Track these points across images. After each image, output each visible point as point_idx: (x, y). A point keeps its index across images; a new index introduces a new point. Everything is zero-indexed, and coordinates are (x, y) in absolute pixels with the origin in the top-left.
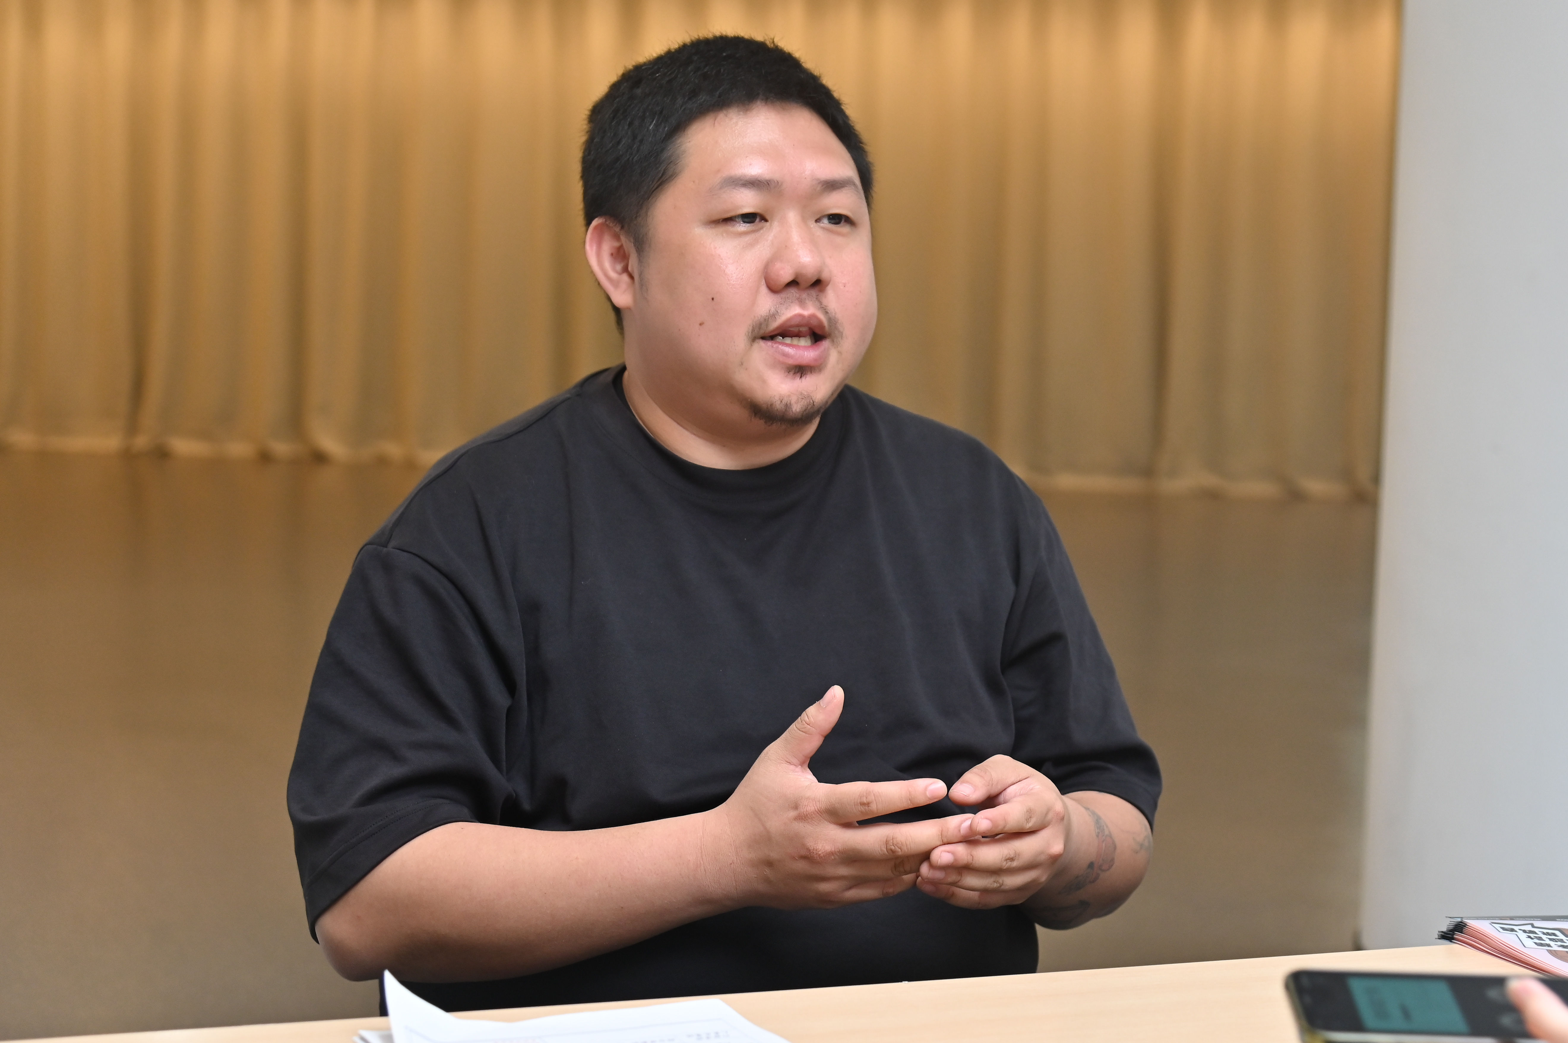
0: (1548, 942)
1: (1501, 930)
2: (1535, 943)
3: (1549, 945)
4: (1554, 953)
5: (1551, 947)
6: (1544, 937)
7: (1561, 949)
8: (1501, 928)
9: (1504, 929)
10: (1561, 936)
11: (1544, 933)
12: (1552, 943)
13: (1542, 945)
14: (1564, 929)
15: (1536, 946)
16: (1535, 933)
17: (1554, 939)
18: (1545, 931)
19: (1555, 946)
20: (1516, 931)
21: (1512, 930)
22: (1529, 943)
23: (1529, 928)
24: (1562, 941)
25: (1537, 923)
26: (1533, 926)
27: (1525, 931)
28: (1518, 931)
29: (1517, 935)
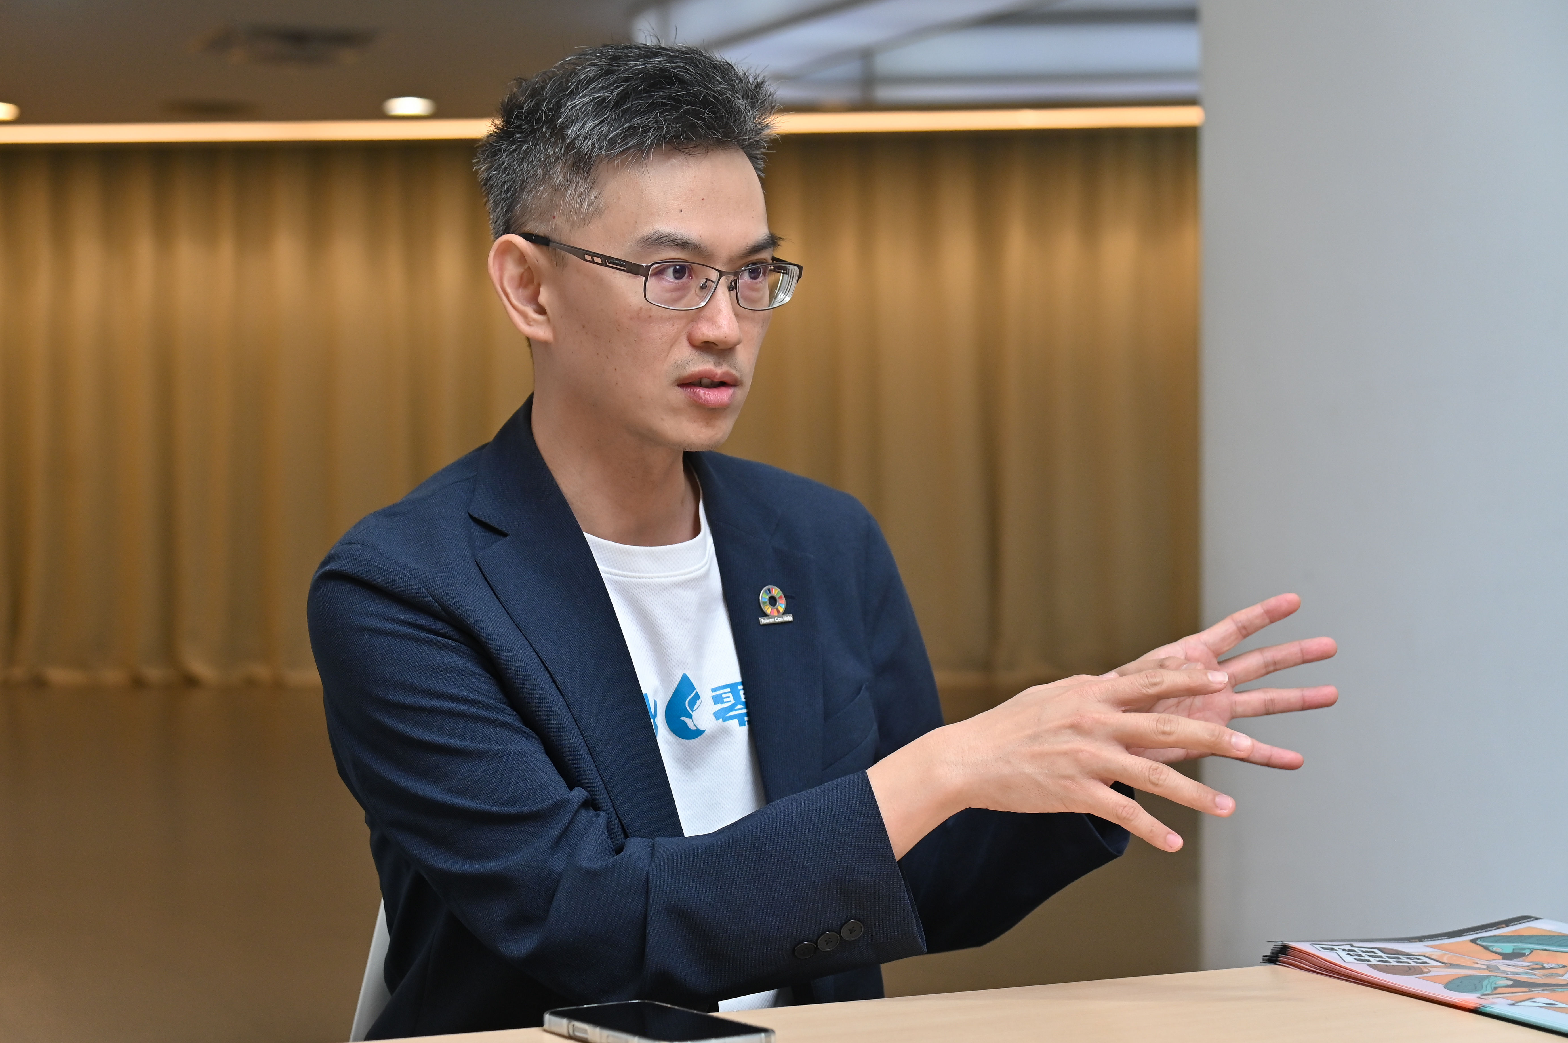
0: (1367, 958)
1: (1321, 949)
2: (1356, 959)
3: (1369, 961)
4: (1371, 966)
5: (1371, 962)
6: (1363, 954)
7: (1380, 963)
8: (1321, 947)
9: (1323, 948)
10: (1380, 954)
11: (1363, 951)
12: (1371, 959)
13: (1362, 960)
14: (1383, 948)
15: (1356, 961)
16: (1355, 951)
17: (1373, 956)
18: (1364, 950)
19: (1374, 961)
20: (1336, 950)
21: (1332, 949)
22: (1349, 959)
23: (1349, 947)
24: (1381, 957)
25: (1355, 944)
26: (1352, 946)
27: (1344, 950)
28: (1338, 949)
29: (1337, 953)
